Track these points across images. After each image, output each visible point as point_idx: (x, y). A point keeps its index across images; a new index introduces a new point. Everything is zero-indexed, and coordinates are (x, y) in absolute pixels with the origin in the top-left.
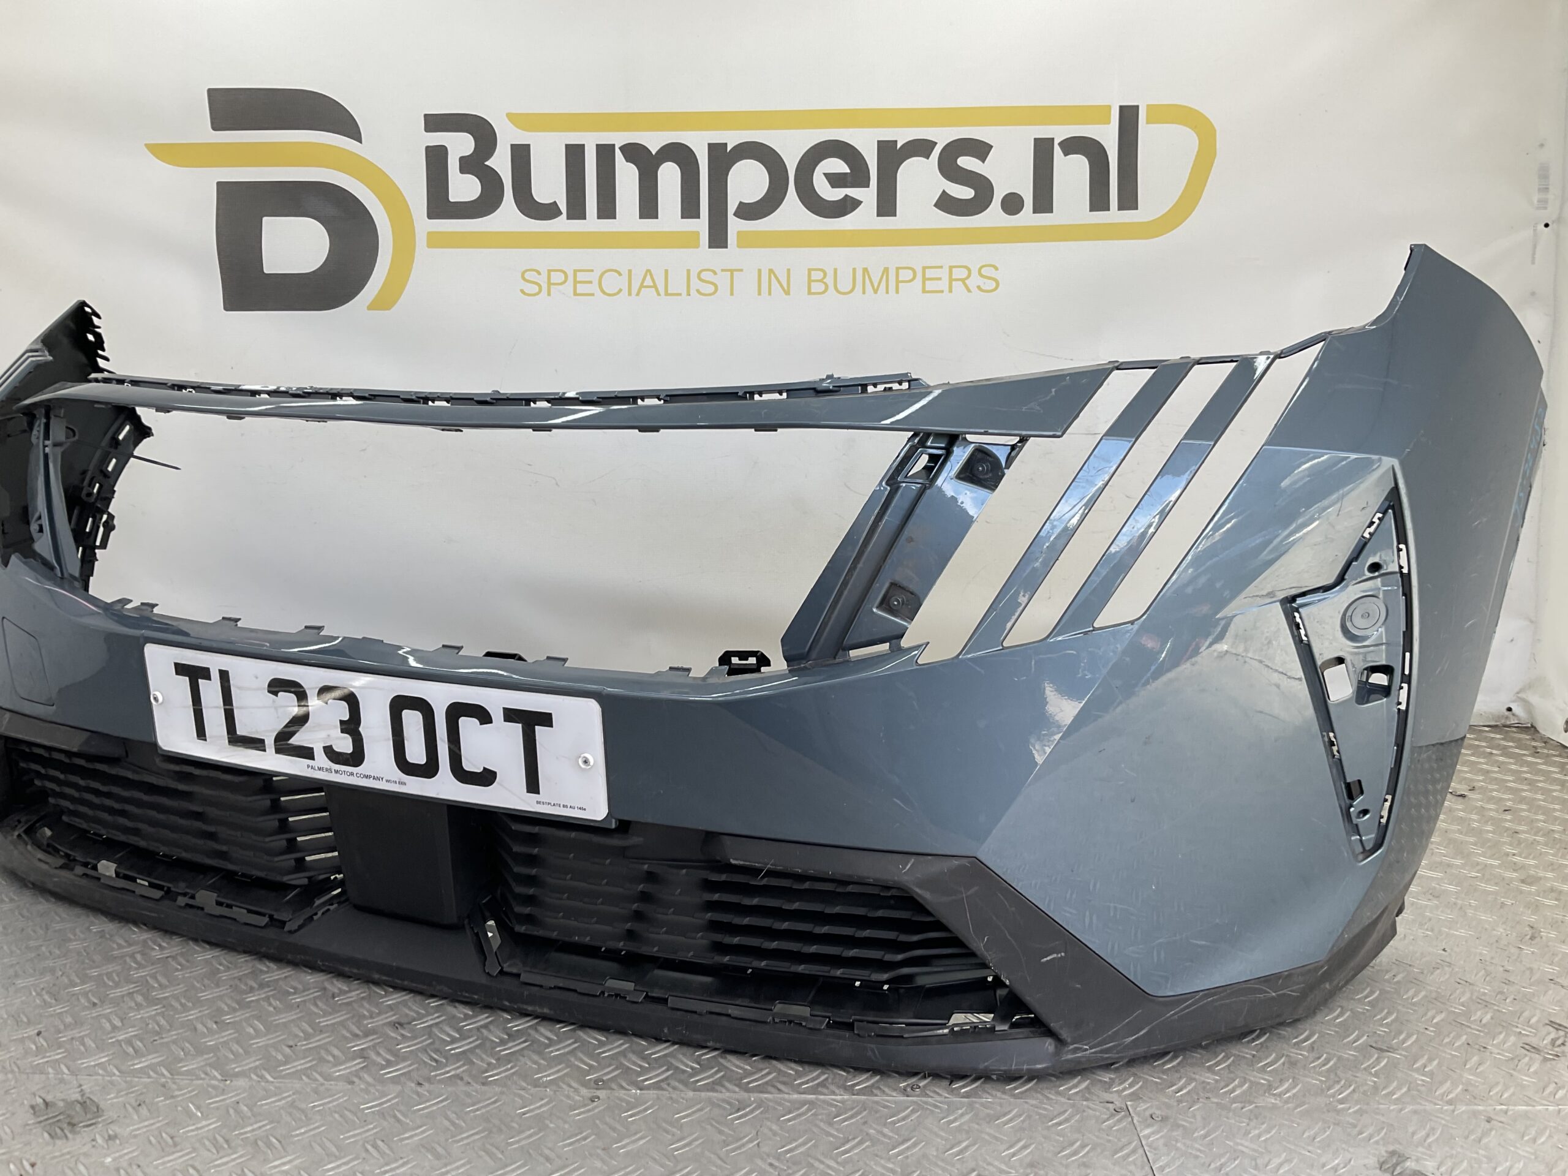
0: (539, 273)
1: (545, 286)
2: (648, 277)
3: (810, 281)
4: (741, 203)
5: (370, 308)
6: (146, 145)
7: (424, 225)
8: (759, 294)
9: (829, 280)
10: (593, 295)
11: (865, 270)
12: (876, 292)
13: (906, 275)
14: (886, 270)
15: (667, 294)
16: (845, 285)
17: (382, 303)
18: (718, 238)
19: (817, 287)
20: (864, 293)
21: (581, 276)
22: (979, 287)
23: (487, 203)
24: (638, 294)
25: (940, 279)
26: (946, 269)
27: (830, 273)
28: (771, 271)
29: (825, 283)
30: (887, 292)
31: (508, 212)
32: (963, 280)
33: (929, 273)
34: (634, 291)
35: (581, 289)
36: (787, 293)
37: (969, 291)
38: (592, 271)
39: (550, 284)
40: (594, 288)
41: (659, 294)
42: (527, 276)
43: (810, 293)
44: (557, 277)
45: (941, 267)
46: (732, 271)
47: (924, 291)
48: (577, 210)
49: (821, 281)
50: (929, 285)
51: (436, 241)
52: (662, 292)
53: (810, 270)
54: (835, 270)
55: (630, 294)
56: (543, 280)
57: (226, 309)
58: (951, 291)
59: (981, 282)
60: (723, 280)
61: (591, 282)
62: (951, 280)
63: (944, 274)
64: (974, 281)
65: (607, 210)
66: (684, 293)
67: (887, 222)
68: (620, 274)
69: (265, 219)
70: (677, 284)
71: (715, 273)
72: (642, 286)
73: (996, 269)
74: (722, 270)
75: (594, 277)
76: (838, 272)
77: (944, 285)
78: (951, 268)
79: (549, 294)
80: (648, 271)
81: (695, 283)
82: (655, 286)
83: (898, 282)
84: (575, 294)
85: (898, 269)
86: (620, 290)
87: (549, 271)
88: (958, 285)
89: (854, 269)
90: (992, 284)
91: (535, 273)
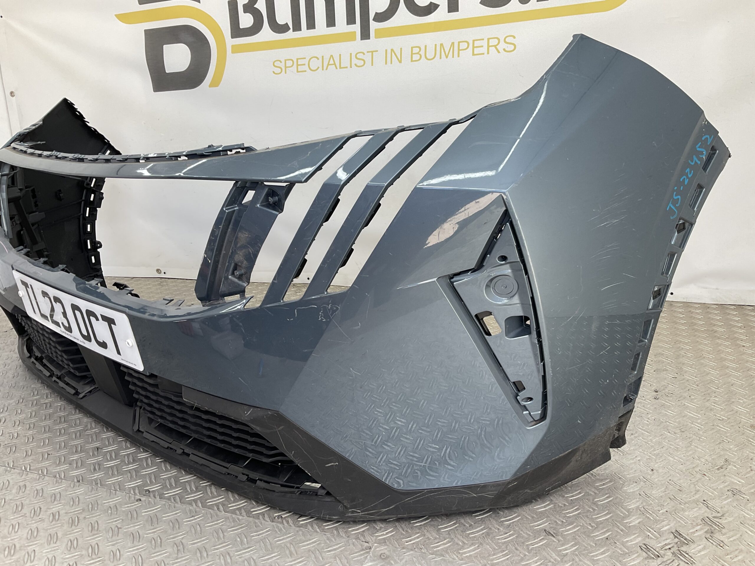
0: (281, 62)
1: (284, 69)
2: (332, 59)
3: (412, 54)
4: (376, 13)
5: (210, 86)
6: (115, 15)
7: (230, 42)
8: (386, 63)
9: (422, 52)
10: (306, 71)
11: (442, 45)
12: (447, 57)
13: (463, 46)
14: (453, 43)
15: (340, 68)
16: (431, 54)
17: (215, 83)
18: (365, 34)
19: (416, 57)
20: (441, 58)
21: (300, 62)
22: (504, 50)
23: (256, 28)
24: (326, 69)
25: (482, 46)
26: (486, 40)
27: (423, 48)
28: (392, 50)
29: (420, 55)
30: (453, 57)
31: (266, 31)
32: (495, 46)
33: (477, 44)
34: (325, 68)
35: (300, 68)
36: (400, 62)
37: (499, 52)
38: (305, 58)
39: (286, 67)
40: (306, 68)
41: (336, 68)
42: (275, 64)
43: (412, 61)
44: (289, 63)
45: (483, 39)
46: (372, 52)
47: (474, 55)
48: (297, 27)
49: (418, 53)
50: (476, 51)
51: (236, 49)
52: (338, 67)
53: (412, 48)
54: (426, 46)
55: (323, 70)
56: (282, 65)
57: (154, 91)
58: (488, 53)
59: (505, 46)
60: (368, 57)
61: (304, 65)
62: (489, 46)
63: (485, 43)
64: (502, 46)
65: (311, 25)
66: (349, 66)
67: (454, 16)
68: (318, 59)
69: (164, 46)
70: (345, 62)
71: (364, 54)
72: (328, 64)
73: (514, 37)
74: (368, 52)
75: (306, 61)
76: (427, 47)
77: (484, 50)
78: (489, 39)
79: (286, 73)
80: (332, 56)
81: (354, 61)
82: (335, 64)
83: (459, 50)
84: (298, 71)
85: (459, 42)
86: (319, 67)
87: (286, 60)
88: (492, 49)
89: (436, 45)
90: (512, 47)
91: (279, 62)
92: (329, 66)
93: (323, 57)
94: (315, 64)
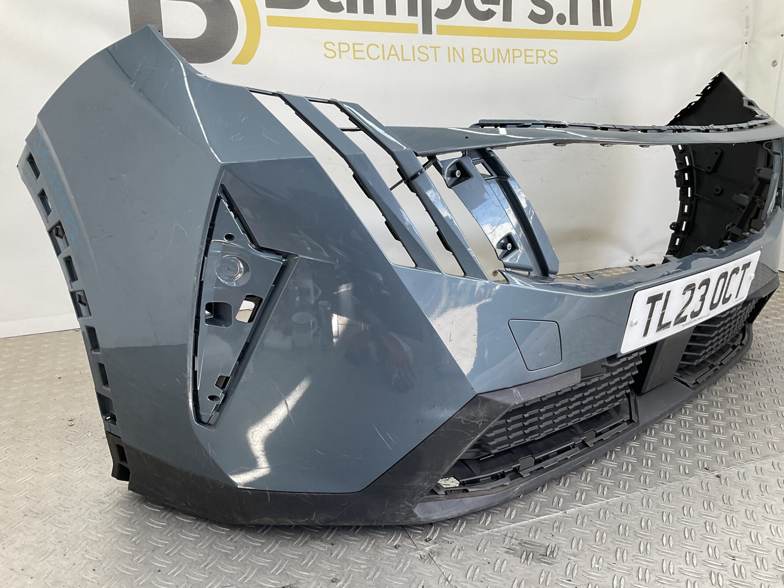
0: (334, 45)
1: (338, 53)
2: (393, 49)
3: (473, 55)
5: (234, 63)
8: (449, 61)
9: (482, 54)
10: (364, 59)
11: (498, 50)
12: (504, 62)
13: (517, 53)
14: (508, 50)
15: (403, 60)
16: (490, 57)
19: (477, 58)
20: (499, 62)
21: (357, 48)
22: (549, 61)
24: (388, 59)
25: (532, 56)
26: (535, 51)
27: (482, 51)
28: (454, 48)
29: (481, 57)
30: (509, 62)
32: (542, 57)
33: (528, 53)
34: (386, 57)
35: (358, 55)
36: (463, 61)
37: (545, 63)
38: (363, 44)
39: (340, 52)
40: (364, 55)
41: (399, 60)
42: (327, 46)
43: (474, 61)
45: (532, 50)
46: (435, 48)
47: (526, 63)
49: (478, 55)
50: (528, 59)
52: (400, 57)
53: (473, 49)
54: (485, 49)
55: (384, 59)
56: (336, 48)
58: (537, 63)
59: (550, 58)
60: (431, 52)
61: (362, 51)
62: (537, 57)
63: (534, 53)
64: (547, 58)
66: (412, 59)
68: (378, 47)
70: (408, 54)
71: (427, 49)
72: (390, 55)
73: (557, 52)
74: (430, 47)
75: (364, 48)
77: (534, 59)
78: (537, 50)
79: (340, 58)
80: (392, 45)
81: (417, 54)
82: (396, 55)
83: (514, 57)
84: (355, 58)
85: (513, 50)
86: (379, 57)
87: (339, 44)
88: (540, 60)
89: (493, 49)
90: (555, 60)
91: (332, 45)
92: (391, 56)
93: (383, 45)
94: (375, 52)
